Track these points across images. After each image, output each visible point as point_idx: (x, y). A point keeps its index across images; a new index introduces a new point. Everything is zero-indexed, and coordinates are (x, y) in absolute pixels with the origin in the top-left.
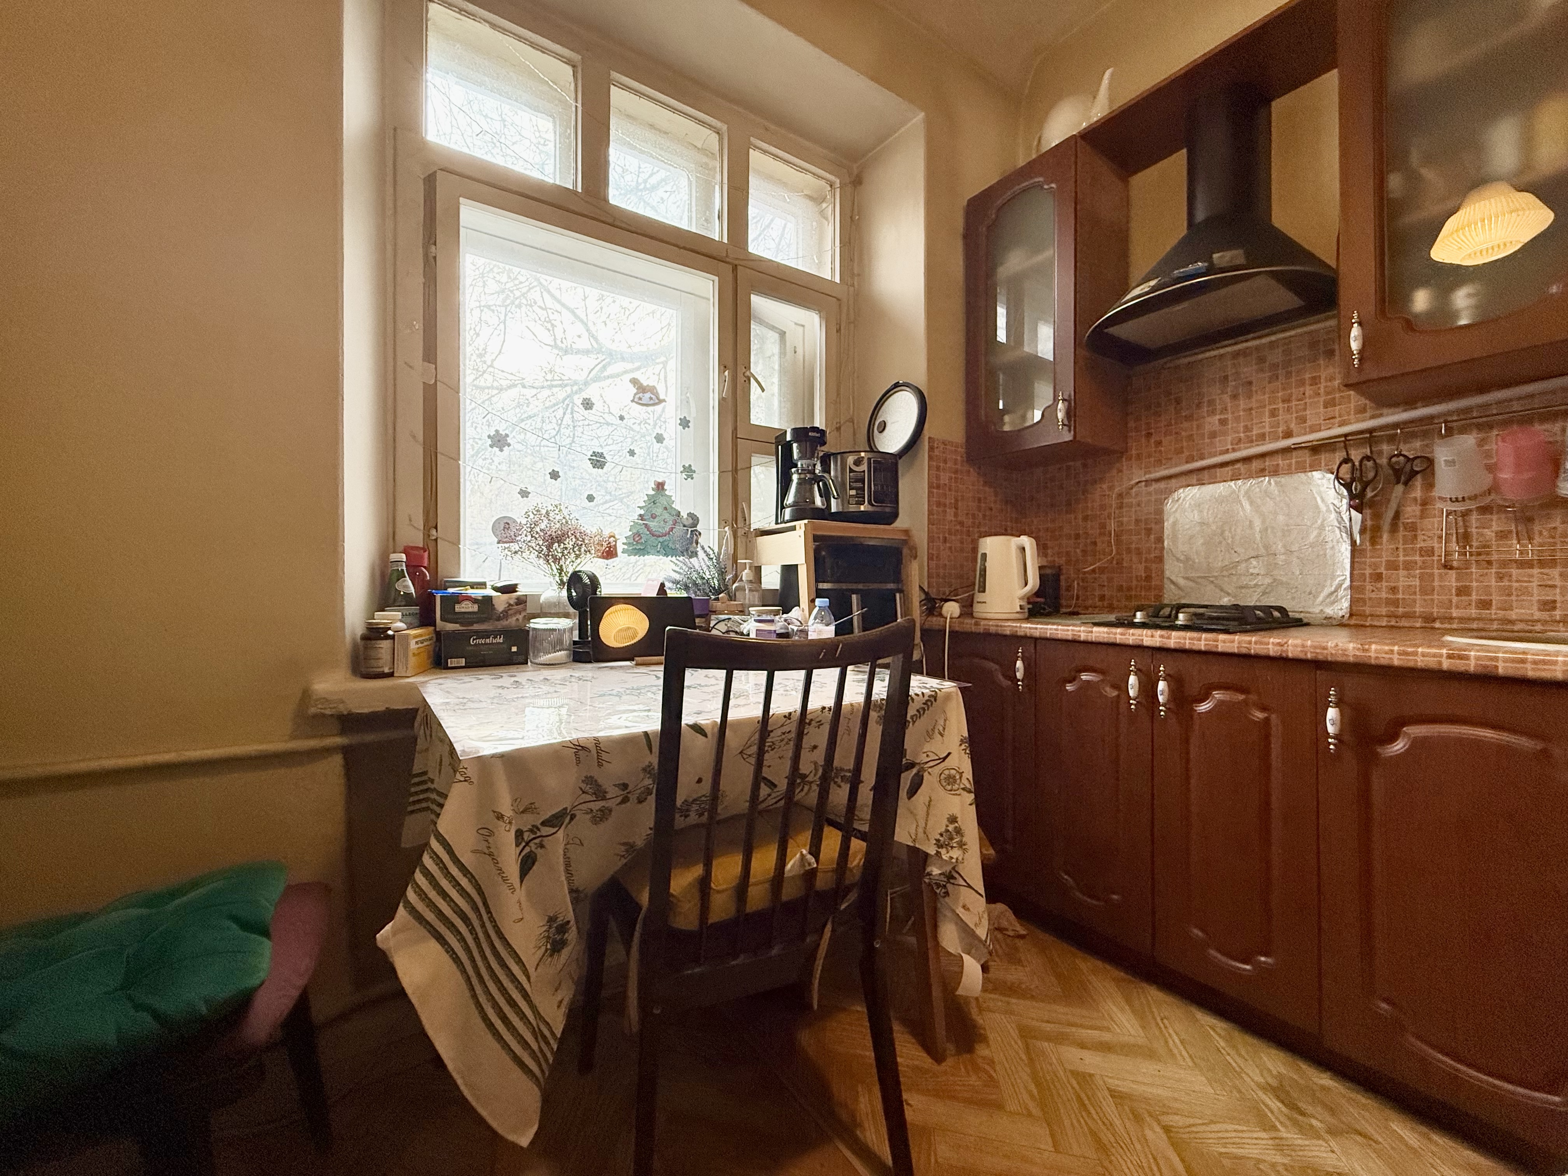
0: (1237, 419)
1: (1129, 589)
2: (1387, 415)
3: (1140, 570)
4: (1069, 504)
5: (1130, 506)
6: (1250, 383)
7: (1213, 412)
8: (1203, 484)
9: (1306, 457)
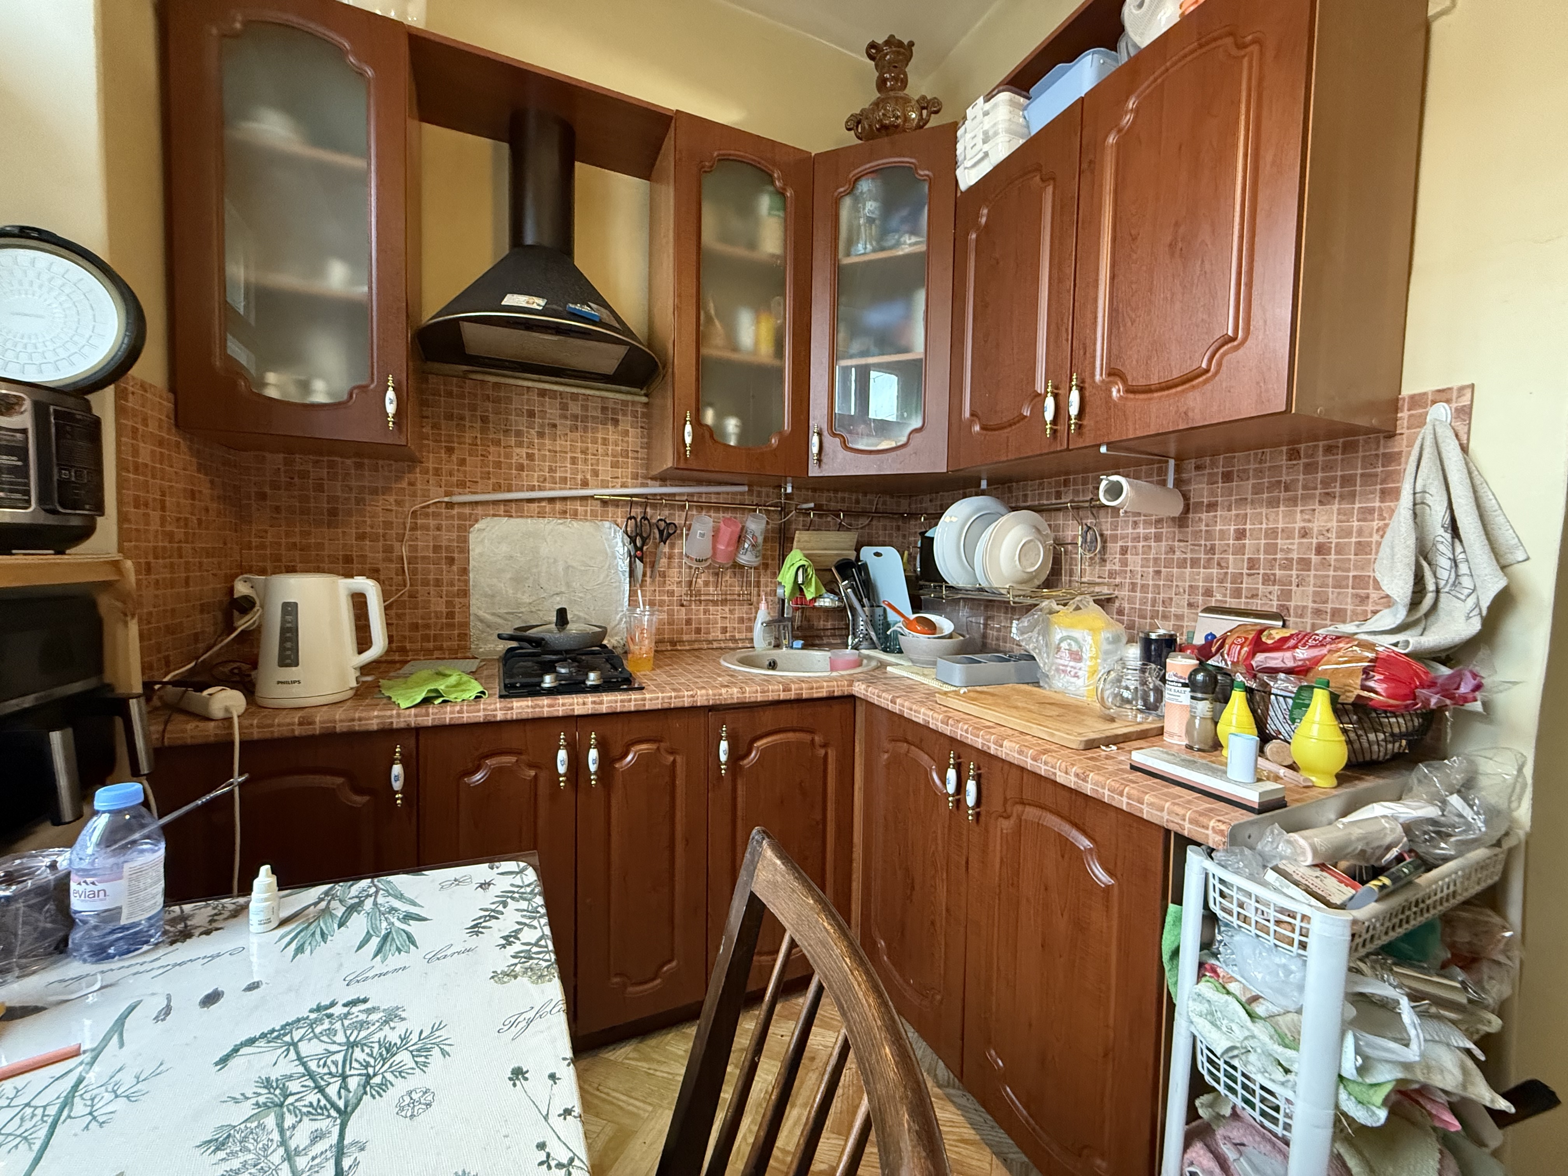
0: (543, 458)
1: (427, 626)
2: (653, 486)
3: (439, 606)
4: (333, 512)
5: (426, 528)
6: (555, 426)
7: (520, 445)
8: (511, 516)
9: (598, 508)
